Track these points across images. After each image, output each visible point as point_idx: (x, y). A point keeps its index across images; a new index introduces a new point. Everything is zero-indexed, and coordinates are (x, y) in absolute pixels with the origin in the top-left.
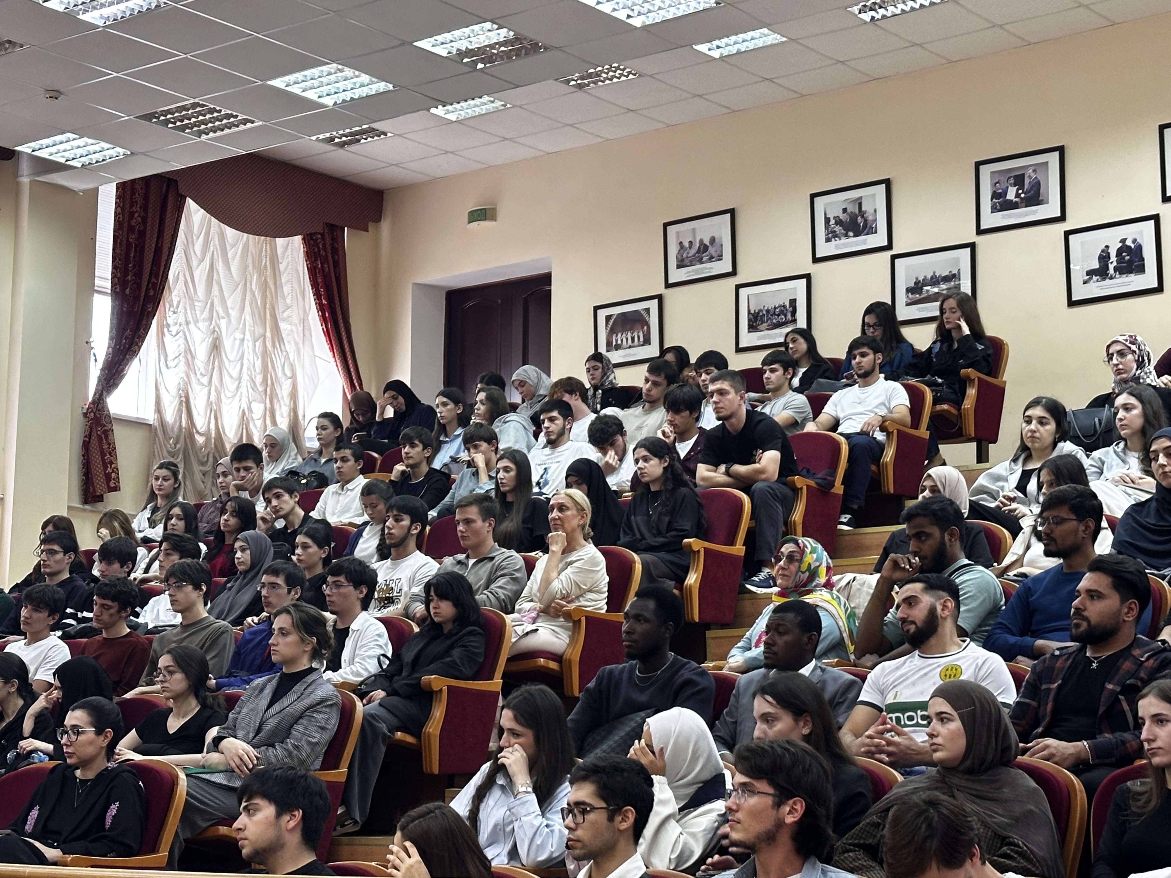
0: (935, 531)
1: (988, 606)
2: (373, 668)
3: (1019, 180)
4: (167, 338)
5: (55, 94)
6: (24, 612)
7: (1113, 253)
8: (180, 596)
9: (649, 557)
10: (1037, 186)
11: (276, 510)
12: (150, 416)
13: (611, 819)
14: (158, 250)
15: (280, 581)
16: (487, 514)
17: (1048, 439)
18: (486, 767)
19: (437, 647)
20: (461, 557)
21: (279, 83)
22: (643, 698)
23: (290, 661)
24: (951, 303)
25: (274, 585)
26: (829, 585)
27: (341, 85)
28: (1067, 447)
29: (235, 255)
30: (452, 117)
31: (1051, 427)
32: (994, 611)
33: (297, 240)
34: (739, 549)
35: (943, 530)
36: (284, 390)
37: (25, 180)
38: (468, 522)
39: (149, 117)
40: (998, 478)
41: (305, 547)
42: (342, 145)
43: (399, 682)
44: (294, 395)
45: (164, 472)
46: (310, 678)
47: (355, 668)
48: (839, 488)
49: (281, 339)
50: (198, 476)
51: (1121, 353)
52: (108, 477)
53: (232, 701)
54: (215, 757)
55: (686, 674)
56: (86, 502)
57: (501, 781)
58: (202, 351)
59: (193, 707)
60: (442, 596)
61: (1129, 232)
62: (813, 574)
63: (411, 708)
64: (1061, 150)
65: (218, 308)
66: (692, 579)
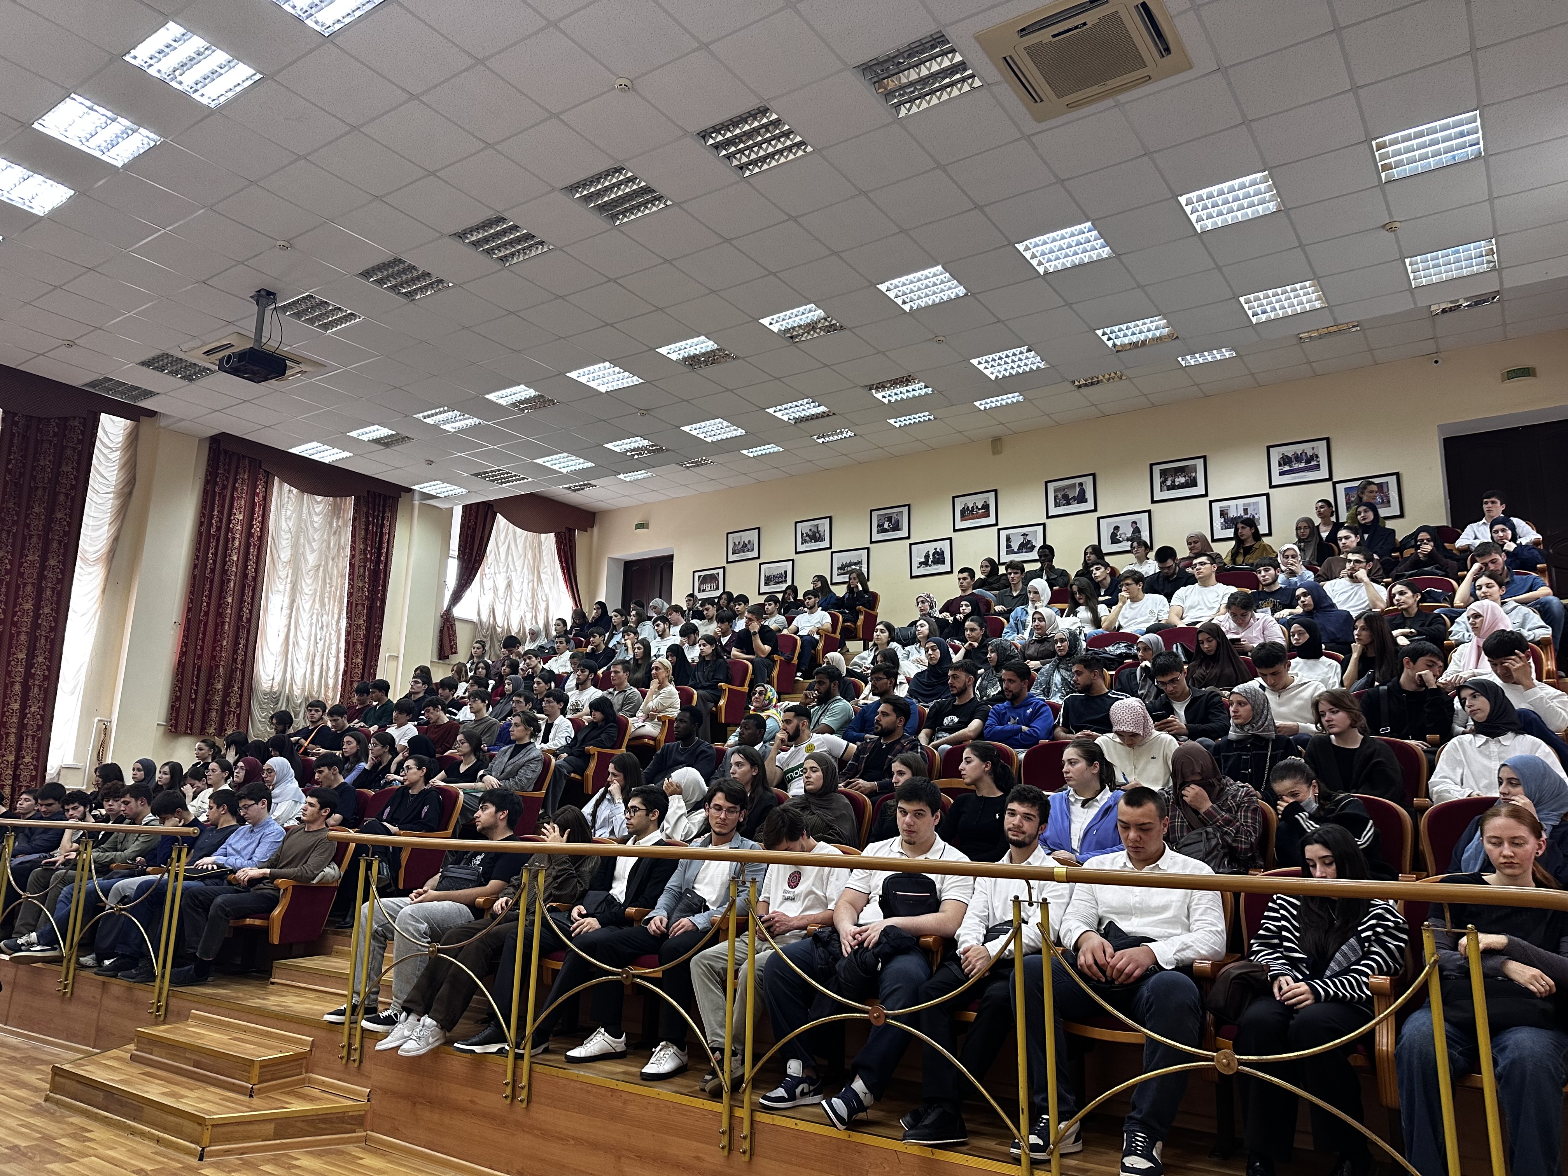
0: (828, 681)
1: (846, 718)
2: (564, 743)
3: (890, 519)
4: (485, 581)
5: (430, 463)
6: (394, 714)
7: (931, 554)
8: (474, 705)
9: (701, 692)
10: (898, 522)
11: (528, 665)
12: (475, 619)
13: (647, 815)
14: (482, 538)
15: (522, 700)
16: (626, 669)
17: (885, 640)
18: (602, 790)
19: (595, 733)
20: (611, 690)
21: (540, 461)
22: (682, 759)
23: (521, 739)
24: (854, 575)
25: (518, 702)
26: (775, 706)
27: (570, 463)
28: (894, 645)
29: (520, 542)
30: (628, 479)
31: (887, 634)
32: (849, 721)
33: (552, 535)
34: (746, 689)
35: (831, 682)
36: (542, 606)
37: (416, 503)
38: (616, 672)
39: (476, 475)
40: (863, 658)
41: (538, 683)
42: (575, 491)
43: (575, 749)
44: (547, 609)
45: (478, 645)
46: (529, 747)
47: (556, 742)
48: (795, 661)
49: (541, 582)
50: (497, 647)
51: (923, 602)
52: (452, 647)
53: (492, 757)
54: (480, 784)
55: (702, 748)
56: (440, 659)
57: (608, 797)
58: (502, 586)
59: (473, 760)
60: (597, 710)
61: (938, 545)
62: (771, 701)
63: (579, 762)
64: (909, 506)
65: (511, 566)
66: (722, 702)
